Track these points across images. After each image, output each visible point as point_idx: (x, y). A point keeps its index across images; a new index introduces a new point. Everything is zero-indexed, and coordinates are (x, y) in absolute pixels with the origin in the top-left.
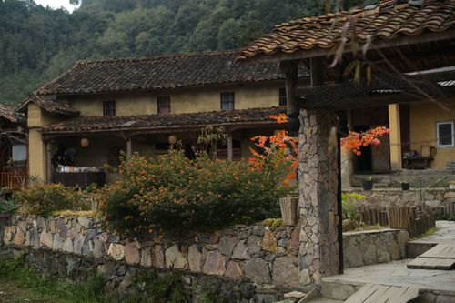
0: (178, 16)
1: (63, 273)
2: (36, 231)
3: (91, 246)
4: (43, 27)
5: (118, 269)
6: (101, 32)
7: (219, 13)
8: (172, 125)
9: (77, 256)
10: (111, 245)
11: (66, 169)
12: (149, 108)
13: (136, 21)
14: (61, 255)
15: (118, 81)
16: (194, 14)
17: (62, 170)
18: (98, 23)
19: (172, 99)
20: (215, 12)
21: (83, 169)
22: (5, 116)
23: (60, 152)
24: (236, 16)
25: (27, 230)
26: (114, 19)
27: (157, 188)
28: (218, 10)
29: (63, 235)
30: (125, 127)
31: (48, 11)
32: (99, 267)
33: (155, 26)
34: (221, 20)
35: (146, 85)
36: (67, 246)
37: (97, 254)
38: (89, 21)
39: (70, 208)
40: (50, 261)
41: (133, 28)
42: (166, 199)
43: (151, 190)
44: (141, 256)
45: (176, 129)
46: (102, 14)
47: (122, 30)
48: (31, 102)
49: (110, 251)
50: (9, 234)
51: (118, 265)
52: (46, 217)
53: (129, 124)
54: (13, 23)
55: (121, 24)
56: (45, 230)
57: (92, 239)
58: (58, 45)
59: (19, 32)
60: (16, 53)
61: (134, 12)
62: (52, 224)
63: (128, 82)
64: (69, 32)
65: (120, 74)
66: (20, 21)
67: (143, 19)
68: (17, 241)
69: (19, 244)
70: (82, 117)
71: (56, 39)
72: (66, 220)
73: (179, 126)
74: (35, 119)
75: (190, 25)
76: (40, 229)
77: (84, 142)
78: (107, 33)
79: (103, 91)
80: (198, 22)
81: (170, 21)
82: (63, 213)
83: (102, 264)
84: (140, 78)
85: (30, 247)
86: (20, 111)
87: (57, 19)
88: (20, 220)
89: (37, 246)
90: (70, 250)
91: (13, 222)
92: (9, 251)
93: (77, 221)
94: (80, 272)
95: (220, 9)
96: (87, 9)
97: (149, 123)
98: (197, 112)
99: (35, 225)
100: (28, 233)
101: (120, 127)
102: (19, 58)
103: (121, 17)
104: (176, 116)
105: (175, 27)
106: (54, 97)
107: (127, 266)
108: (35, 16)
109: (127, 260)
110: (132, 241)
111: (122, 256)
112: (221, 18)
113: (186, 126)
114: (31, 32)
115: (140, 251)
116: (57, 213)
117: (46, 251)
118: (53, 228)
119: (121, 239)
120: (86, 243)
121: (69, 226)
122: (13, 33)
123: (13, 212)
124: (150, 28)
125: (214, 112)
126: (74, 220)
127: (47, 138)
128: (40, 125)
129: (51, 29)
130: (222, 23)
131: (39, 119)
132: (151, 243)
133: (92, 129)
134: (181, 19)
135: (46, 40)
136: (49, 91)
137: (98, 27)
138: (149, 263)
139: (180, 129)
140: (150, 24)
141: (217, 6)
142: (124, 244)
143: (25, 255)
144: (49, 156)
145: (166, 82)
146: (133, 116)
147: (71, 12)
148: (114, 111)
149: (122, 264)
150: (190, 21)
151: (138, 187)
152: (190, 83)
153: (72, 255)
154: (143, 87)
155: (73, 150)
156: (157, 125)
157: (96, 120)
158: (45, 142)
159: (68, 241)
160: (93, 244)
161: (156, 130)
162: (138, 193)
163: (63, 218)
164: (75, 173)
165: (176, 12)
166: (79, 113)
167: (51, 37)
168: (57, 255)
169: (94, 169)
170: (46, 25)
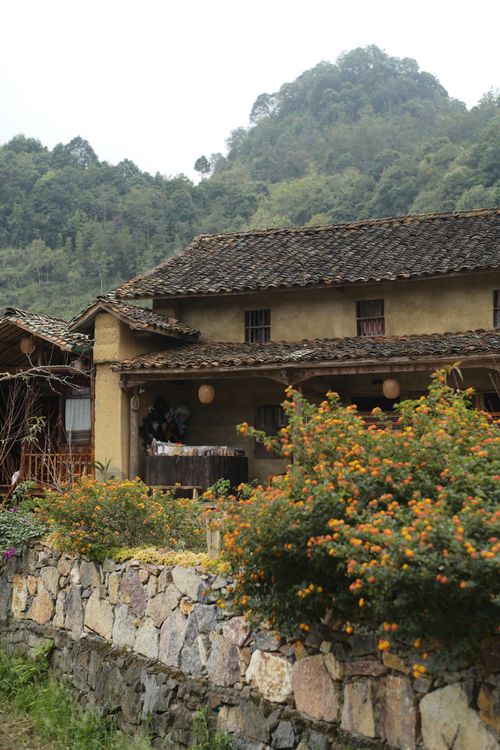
0: (380, 186)
1: (133, 713)
2: (76, 594)
3: (202, 650)
4: (150, 210)
5: (273, 729)
6: (246, 215)
7: (456, 177)
8: (392, 355)
9: (167, 670)
10: (256, 654)
11: (167, 449)
12: (339, 324)
13: (307, 197)
14: (129, 660)
15: (275, 270)
16: (410, 180)
17: (160, 451)
18: (242, 201)
19: (387, 305)
20: (447, 175)
21: (202, 449)
22: (50, 339)
23: (158, 413)
24: (486, 181)
25: (60, 589)
26: (267, 194)
27: (403, 500)
28: (455, 171)
29: (137, 612)
30: (290, 360)
31: (158, 182)
32: (223, 711)
33: (340, 204)
34: (458, 189)
35: (333, 275)
36: (145, 643)
37: (219, 677)
38: (225, 198)
39: (156, 542)
40: (104, 675)
41: (300, 208)
42: (440, 543)
43: (383, 506)
44: (341, 701)
45: (401, 365)
46: (248, 186)
47: (282, 213)
48: (102, 311)
49: (251, 672)
50: (23, 596)
51: (273, 719)
52: (98, 562)
53: (298, 354)
54: (100, 203)
55: (281, 201)
56: (96, 594)
57: (205, 632)
58: (172, 240)
59: (109, 217)
60: (104, 253)
61: (302, 180)
62: (113, 580)
63: (296, 270)
64: (192, 216)
65: (280, 256)
66: (112, 200)
67: (319, 191)
68: (39, 613)
69: (41, 621)
70: (202, 343)
71: (170, 229)
72: (143, 574)
73: (406, 359)
74: (108, 346)
75: (402, 201)
76: (85, 591)
77: (205, 394)
78: (255, 217)
79: (247, 289)
80: (417, 194)
81: (367, 194)
82: (139, 554)
83: (230, 705)
84: (322, 263)
85: (63, 632)
86: (79, 329)
87: (173, 196)
88: (46, 563)
89: (78, 634)
90: (152, 654)
91: (32, 567)
92: (20, 635)
93: (170, 578)
94: (172, 719)
95: (456, 169)
96: (223, 179)
97: (340, 354)
98: (442, 332)
99: (75, 579)
100: (61, 596)
101: (279, 362)
102: (109, 263)
103: (281, 190)
104: (399, 341)
105: (375, 205)
106: (149, 303)
107: (301, 726)
108: (136, 192)
109: (300, 706)
110: (316, 652)
111: (285, 691)
112: (459, 185)
113: (421, 359)
114: (129, 219)
115: (339, 684)
116: (124, 553)
117: (96, 646)
118: (113, 591)
119: (283, 642)
120: (189, 638)
121: (150, 588)
122: (100, 220)
123: (32, 543)
124: (330, 207)
125: (479, 332)
126: (163, 575)
127: (131, 384)
128: (117, 358)
129: (162, 212)
130: (460, 194)
131: (117, 345)
132: (374, 667)
133: (222, 364)
134: (384, 191)
135: (153, 231)
136: (139, 291)
137: (243, 207)
138: (366, 728)
139: (407, 365)
140: (332, 199)
141: (452, 165)
142: (293, 658)
143: (53, 650)
144: (134, 422)
145: (376, 268)
146: (305, 341)
147: (196, 184)
148: (268, 330)
149: (288, 718)
150: (402, 194)
151: (338, 497)
152: (429, 270)
153: (155, 666)
154: (328, 280)
155: (183, 411)
156: (358, 357)
157: (232, 348)
158: (128, 393)
159: (148, 630)
160: (208, 645)
161: (357, 367)
162: (341, 515)
163: (137, 568)
164: (187, 459)
165: (377, 179)
166: (197, 335)
167: (161, 225)
168: (120, 662)
169: (223, 450)
170: (154, 205)
